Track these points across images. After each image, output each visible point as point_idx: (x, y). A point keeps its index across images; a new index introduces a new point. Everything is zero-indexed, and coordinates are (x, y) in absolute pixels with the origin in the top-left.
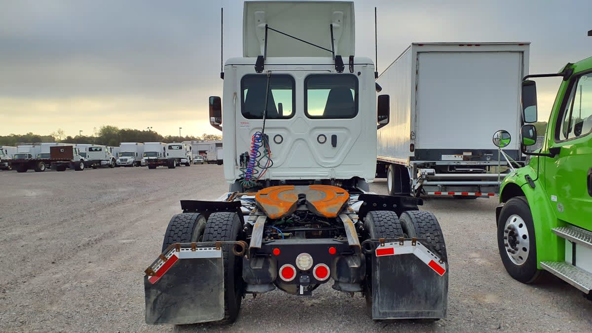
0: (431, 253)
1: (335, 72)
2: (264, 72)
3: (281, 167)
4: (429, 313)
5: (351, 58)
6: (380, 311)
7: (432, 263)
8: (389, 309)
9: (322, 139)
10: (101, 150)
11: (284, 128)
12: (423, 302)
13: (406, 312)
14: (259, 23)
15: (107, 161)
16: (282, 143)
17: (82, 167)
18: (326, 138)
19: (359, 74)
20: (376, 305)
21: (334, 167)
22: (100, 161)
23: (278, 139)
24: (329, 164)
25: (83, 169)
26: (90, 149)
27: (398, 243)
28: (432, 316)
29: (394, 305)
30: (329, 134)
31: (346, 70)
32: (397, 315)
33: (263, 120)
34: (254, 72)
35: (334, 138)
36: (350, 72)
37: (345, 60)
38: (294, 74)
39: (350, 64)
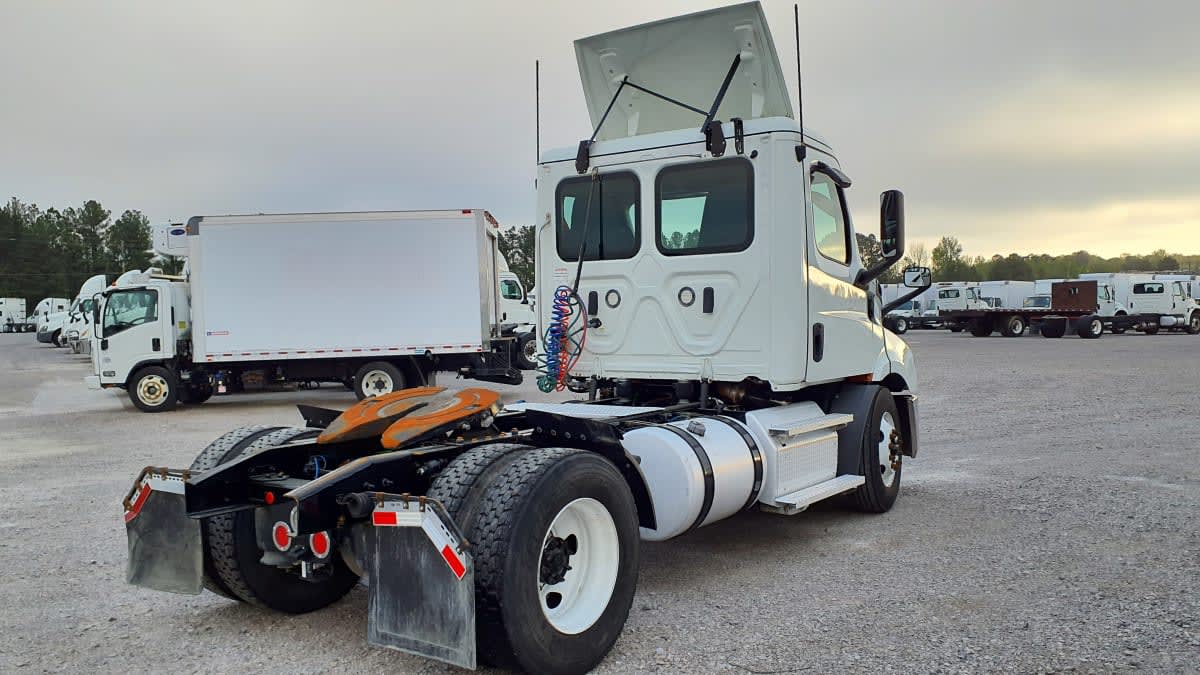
0: (446, 530)
1: (709, 156)
2: (589, 171)
3: (619, 352)
4: (447, 651)
5: (738, 124)
6: (379, 630)
7: (447, 550)
8: (390, 629)
9: (687, 297)
10: (1161, 290)
11: (622, 277)
12: (438, 627)
13: (416, 642)
14: (612, 75)
15: (1176, 316)
16: (619, 307)
17: (1097, 330)
18: (694, 296)
19: (754, 154)
20: (373, 617)
21: (712, 355)
22: (1157, 317)
23: (613, 299)
24: (702, 348)
25: (1101, 333)
26: (1139, 289)
27: (401, 503)
28: (452, 659)
29: (399, 624)
30: (699, 285)
31: (730, 151)
32: (402, 644)
33: (578, 263)
34: (574, 173)
35: (709, 293)
36: (736, 154)
37: (728, 129)
38: (637, 169)
39: (736, 137)
